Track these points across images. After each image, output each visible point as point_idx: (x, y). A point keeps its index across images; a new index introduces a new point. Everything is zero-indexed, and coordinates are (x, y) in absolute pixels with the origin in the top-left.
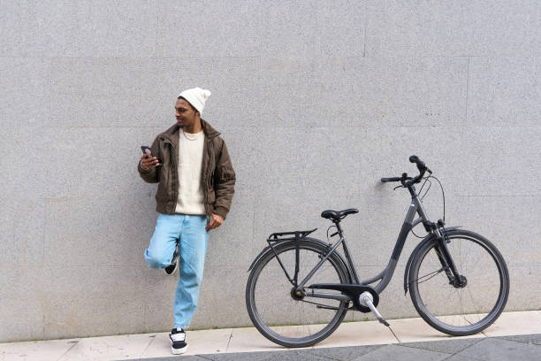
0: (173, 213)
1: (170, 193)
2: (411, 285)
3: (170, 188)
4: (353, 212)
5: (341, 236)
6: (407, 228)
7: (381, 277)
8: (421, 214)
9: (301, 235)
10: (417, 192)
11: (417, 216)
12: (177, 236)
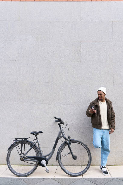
0: (101, 129)
1: (99, 122)
2: (58, 158)
3: (99, 121)
4: (41, 132)
5: (37, 140)
6: (58, 139)
7: (49, 155)
8: (63, 134)
9: (24, 139)
10: (62, 127)
11: (61, 135)
12: (101, 137)
